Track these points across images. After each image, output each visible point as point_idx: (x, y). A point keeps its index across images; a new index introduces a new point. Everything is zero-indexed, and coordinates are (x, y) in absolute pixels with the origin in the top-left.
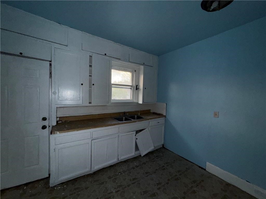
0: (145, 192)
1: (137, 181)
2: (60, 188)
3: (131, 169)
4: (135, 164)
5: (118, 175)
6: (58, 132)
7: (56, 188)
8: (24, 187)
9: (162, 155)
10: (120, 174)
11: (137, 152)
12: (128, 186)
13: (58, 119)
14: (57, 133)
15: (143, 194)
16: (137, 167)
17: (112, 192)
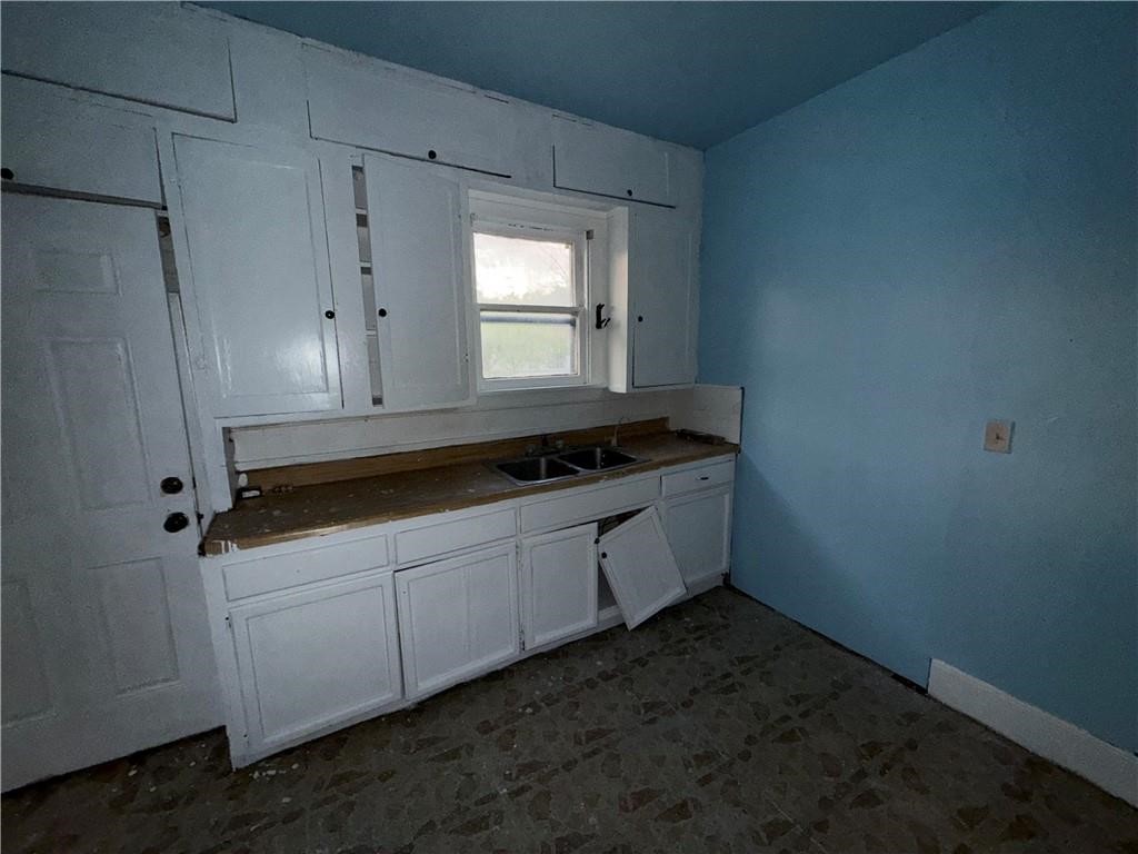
0: (641, 798)
1: (606, 746)
2: (272, 772)
3: (582, 689)
4: (599, 663)
5: (523, 714)
6: (235, 545)
7: (256, 774)
8: (129, 771)
9: (721, 620)
10: (529, 710)
11: (609, 613)
12: (568, 766)
13: (243, 481)
14: (227, 550)
15: (631, 807)
16: (606, 677)
17: (494, 796)
